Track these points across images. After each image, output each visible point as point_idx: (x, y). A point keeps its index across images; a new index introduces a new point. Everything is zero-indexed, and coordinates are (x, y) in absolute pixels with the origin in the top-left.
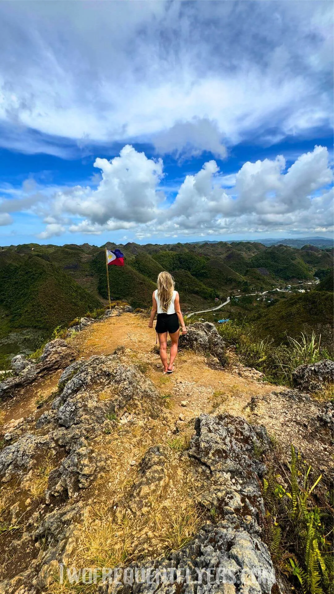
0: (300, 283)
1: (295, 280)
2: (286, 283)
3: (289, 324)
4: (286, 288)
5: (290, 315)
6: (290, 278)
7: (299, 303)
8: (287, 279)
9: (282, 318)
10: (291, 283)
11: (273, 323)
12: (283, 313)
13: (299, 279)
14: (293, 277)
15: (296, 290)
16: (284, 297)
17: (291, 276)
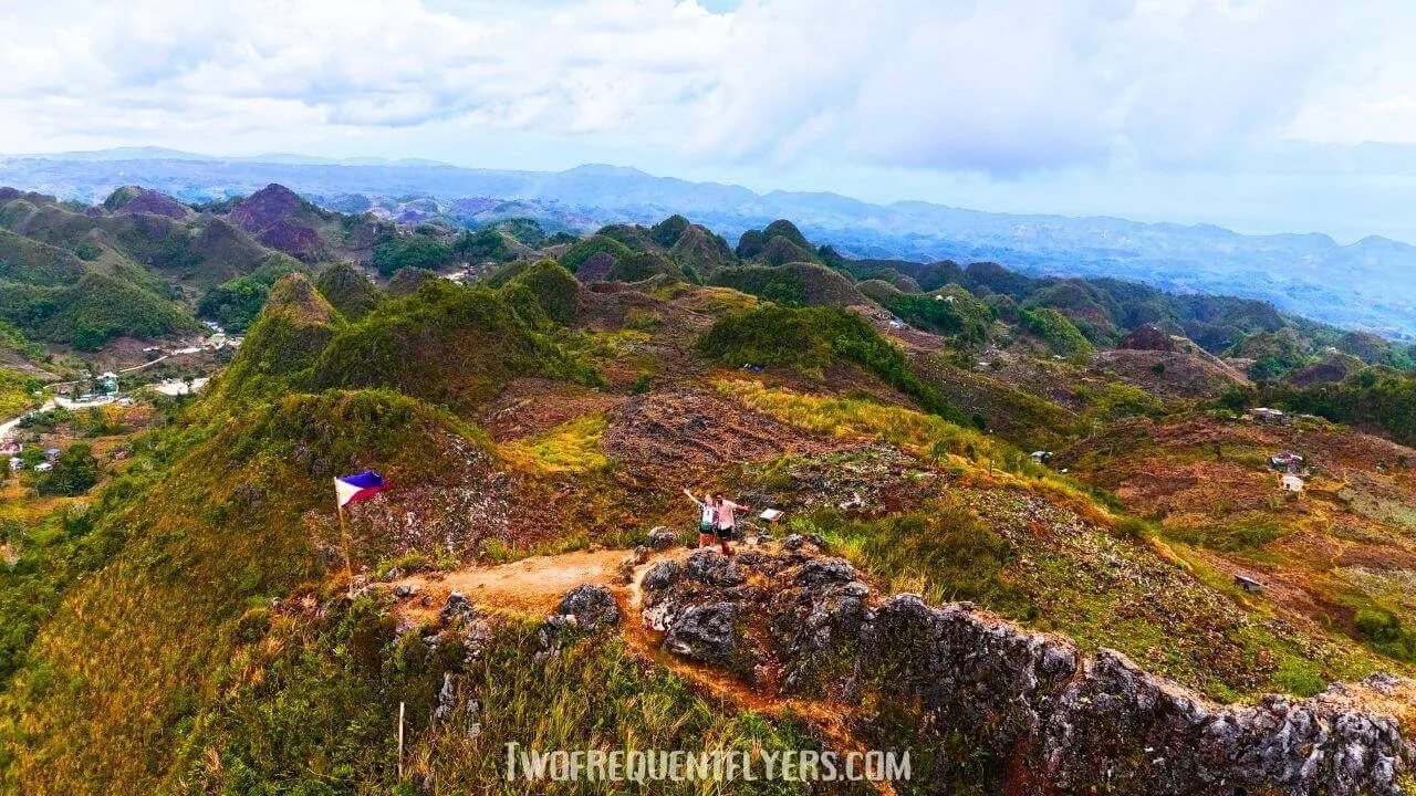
0: (150, 357)
1: (124, 345)
2: (89, 367)
3: (255, 533)
4: (101, 389)
5: (243, 503)
6: (102, 341)
7: (260, 449)
8: (89, 345)
9: (222, 517)
10: (113, 360)
11: (190, 549)
12: (220, 499)
13: (140, 337)
14: (116, 334)
15: (149, 387)
16: (105, 431)
17: (101, 332)
